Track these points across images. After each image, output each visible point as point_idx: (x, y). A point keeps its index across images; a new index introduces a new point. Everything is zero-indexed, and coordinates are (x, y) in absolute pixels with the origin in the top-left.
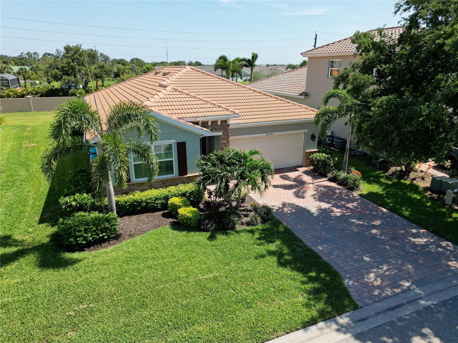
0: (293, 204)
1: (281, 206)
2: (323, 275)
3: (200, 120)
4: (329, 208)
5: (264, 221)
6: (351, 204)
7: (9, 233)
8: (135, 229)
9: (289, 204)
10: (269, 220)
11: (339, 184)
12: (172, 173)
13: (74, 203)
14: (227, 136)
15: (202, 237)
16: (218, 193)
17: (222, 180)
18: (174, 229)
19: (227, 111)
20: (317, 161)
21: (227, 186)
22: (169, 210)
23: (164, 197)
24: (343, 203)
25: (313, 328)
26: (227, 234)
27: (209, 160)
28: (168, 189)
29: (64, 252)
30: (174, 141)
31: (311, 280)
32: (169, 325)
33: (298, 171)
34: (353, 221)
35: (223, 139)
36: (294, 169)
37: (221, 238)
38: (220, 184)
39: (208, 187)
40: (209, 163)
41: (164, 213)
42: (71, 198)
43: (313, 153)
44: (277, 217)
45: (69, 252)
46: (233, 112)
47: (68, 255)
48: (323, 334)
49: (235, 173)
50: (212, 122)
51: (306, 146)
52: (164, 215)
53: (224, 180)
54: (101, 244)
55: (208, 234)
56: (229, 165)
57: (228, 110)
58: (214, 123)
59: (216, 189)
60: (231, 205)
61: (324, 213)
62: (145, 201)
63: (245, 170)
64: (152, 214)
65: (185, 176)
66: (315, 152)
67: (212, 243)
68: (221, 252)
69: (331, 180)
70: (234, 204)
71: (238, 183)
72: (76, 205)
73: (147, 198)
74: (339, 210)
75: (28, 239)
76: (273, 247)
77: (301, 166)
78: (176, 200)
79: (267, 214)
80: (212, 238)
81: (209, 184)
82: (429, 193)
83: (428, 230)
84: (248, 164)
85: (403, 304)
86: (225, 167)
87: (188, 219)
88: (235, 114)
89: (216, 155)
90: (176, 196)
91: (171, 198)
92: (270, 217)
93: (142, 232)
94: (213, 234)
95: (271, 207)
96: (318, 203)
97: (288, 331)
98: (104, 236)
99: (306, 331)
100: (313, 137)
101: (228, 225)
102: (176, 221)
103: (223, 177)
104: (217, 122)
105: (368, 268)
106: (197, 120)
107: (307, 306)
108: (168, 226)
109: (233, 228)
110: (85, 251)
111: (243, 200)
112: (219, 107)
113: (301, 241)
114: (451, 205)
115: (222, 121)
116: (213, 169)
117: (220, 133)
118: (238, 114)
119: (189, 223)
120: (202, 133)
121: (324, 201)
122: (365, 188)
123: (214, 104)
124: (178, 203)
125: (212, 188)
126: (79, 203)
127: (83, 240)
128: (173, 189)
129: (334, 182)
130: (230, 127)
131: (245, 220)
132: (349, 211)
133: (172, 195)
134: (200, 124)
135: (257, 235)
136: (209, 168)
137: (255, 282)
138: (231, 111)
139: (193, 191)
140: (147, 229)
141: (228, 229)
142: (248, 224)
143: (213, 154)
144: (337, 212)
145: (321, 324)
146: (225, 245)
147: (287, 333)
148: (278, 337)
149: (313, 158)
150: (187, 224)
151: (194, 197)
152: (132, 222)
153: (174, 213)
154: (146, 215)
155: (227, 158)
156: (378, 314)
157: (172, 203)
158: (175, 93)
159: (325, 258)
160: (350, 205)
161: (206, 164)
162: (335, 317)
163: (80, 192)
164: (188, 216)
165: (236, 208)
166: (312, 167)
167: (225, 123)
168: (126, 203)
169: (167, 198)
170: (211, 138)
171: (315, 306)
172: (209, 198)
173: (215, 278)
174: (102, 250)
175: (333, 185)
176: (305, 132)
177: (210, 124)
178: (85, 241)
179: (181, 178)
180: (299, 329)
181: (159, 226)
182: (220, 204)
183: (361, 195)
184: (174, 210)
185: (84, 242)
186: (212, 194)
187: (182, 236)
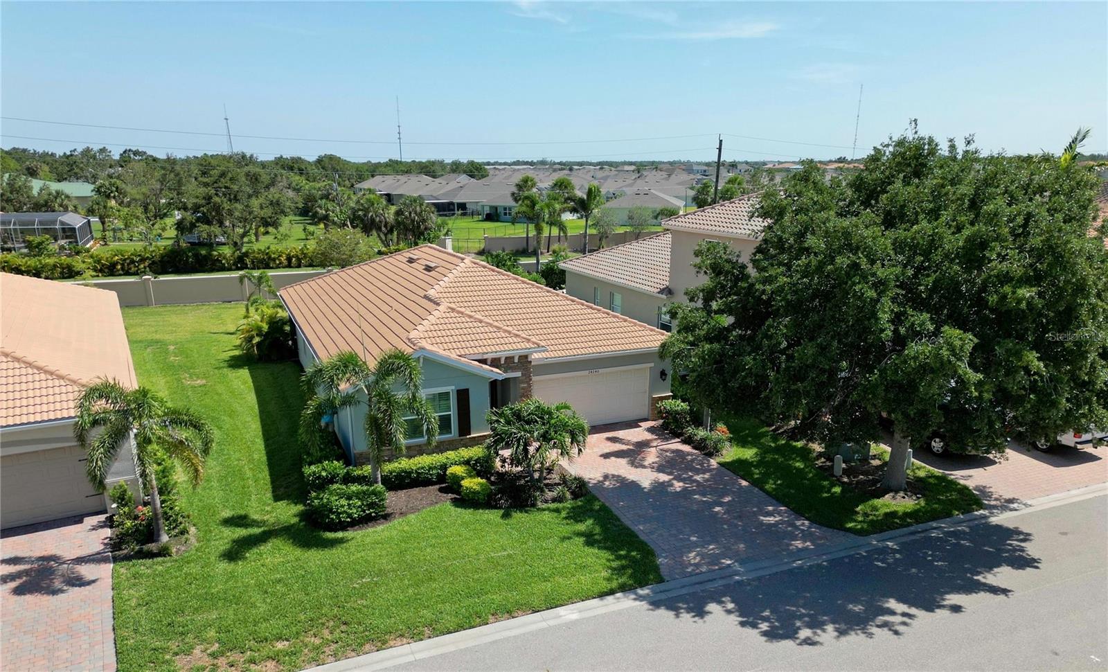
0: (619, 476)
1: (601, 479)
2: (634, 554)
3: (489, 356)
4: (668, 482)
5: (576, 496)
6: (701, 476)
7: (242, 512)
8: (406, 506)
9: (613, 476)
10: (582, 496)
11: (695, 448)
12: (451, 433)
13: (324, 474)
14: (527, 377)
15: (493, 516)
16: (515, 461)
17: (519, 443)
18: (457, 506)
19: (528, 343)
20: (667, 412)
21: (526, 451)
22: (448, 483)
23: (441, 466)
24: (690, 474)
25: (610, 598)
26: (526, 512)
27: (502, 415)
28: (445, 454)
29: (324, 531)
30: (453, 387)
31: (619, 558)
32: (461, 595)
33: (641, 427)
34: (695, 497)
35: (523, 383)
36: (633, 424)
37: (518, 516)
38: (517, 448)
39: (500, 452)
40: (502, 420)
41: (441, 487)
42: (318, 467)
43: (662, 399)
44: (595, 492)
45: (330, 531)
46: (536, 344)
47: (330, 535)
48: (619, 602)
49: (536, 434)
50: (506, 358)
51: (653, 388)
52: (441, 490)
53: (521, 443)
54: (367, 524)
55: (502, 512)
56: (528, 423)
57: (529, 341)
58: (509, 359)
59: (512, 454)
60: (532, 476)
61: (659, 487)
62: (416, 471)
63: (549, 429)
64: (425, 489)
65: (468, 437)
66: (667, 398)
67: (506, 522)
68: (517, 531)
69: (685, 442)
70: (536, 475)
71: (540, 447)
72: (327, 476)
73: (418, 466)
74: (681, 484)
75: (270, 518)
76: (581, 527)
77: (645, 420)
78: (458, 470)
79: (580, 487)
80: (506, 516)
81: (502, 448)
82: (823, 460)
83: (789, 508)
84: (553, 421)
85: (715, 579)
86: (523, 426)
87: (475, 493)
88: (539, 347)
89: (511, 409)
90: (458, 465)
91: (450, 466)
92: (584, 490)
93: (414, 510)
94: (508, 512)
95: (586, 480)
96: (656, 475)
97: (584, 599)
98: (371, 513)
99: (602, 600)
100: (663, 374)
101: (527, 501)
102: (458, 497)
103: (520, 438)
104: (513, 357)
105: (691, 547)
106: (485, 357)
107: (609, 580)
108: (448, 502)
109: (534, 505)
110: (348, 530)
111: (550, 470)
112: (517, 336)
113: (619, 520)
114: (841, 476)
115: (519, 357)
116: (507, 428)
117: (518, 374)
118: (543, 346)
119: (476, 498)
120: (491, 376)
121: (663, 472)
122: (731, 453)
123: (509, 332)
124: (460, 474)
125: (506, 453)
126: (330, 474)
127: (347, 518)
128: (451, 455)
129: (689, 444)
130: (532, 364)
131: (549, 495)
132: (695, 484)
133: (452, 464)
134: (489, 362)
135: (564, 514)
136: (501, 427)
137: (555, 559)
138: (534, 343)
139: (479, 458)
140: (421, 506)
141: (527, 506)
142: (554, 500)
143: (507, 407)
144: (678, 486)
145: (618, 595)
146: (523, 523)
147: (583, 601)
148: (573, 603)
149: (660, 407)
150: (474, 499)
151: (482, 466)
152: (400, 498)
153: (455, 487)
154: (417, 489)
155: (525, 414)
156: (683, 587)
157: (450, 473)
158: (452, 315)
159: (643, 537)
160: (698, 478)
161: (498, 421)
162: (636, 588)
163: (327, 458)
164: (475, 489)
165: (539, 480)
166: (661, 421)
167: (524, 359)
168: (391, 473)
169: (444, 467)
170: (506, 381)
171: (617, 579)
172: (502, 467)
173: (509, 556)
174: (370, 530)
175: (686, 448)
176: (651, 367)
177: (503, 362)
178: (350, 518)
179: (462, 440)
180: (595, 598)
181: (436, 503)
182: (519, 476)
183: (722, 464)
184: (455, 483)
185: (349, 520)
186: (506, 462)
187: (467, 514)
